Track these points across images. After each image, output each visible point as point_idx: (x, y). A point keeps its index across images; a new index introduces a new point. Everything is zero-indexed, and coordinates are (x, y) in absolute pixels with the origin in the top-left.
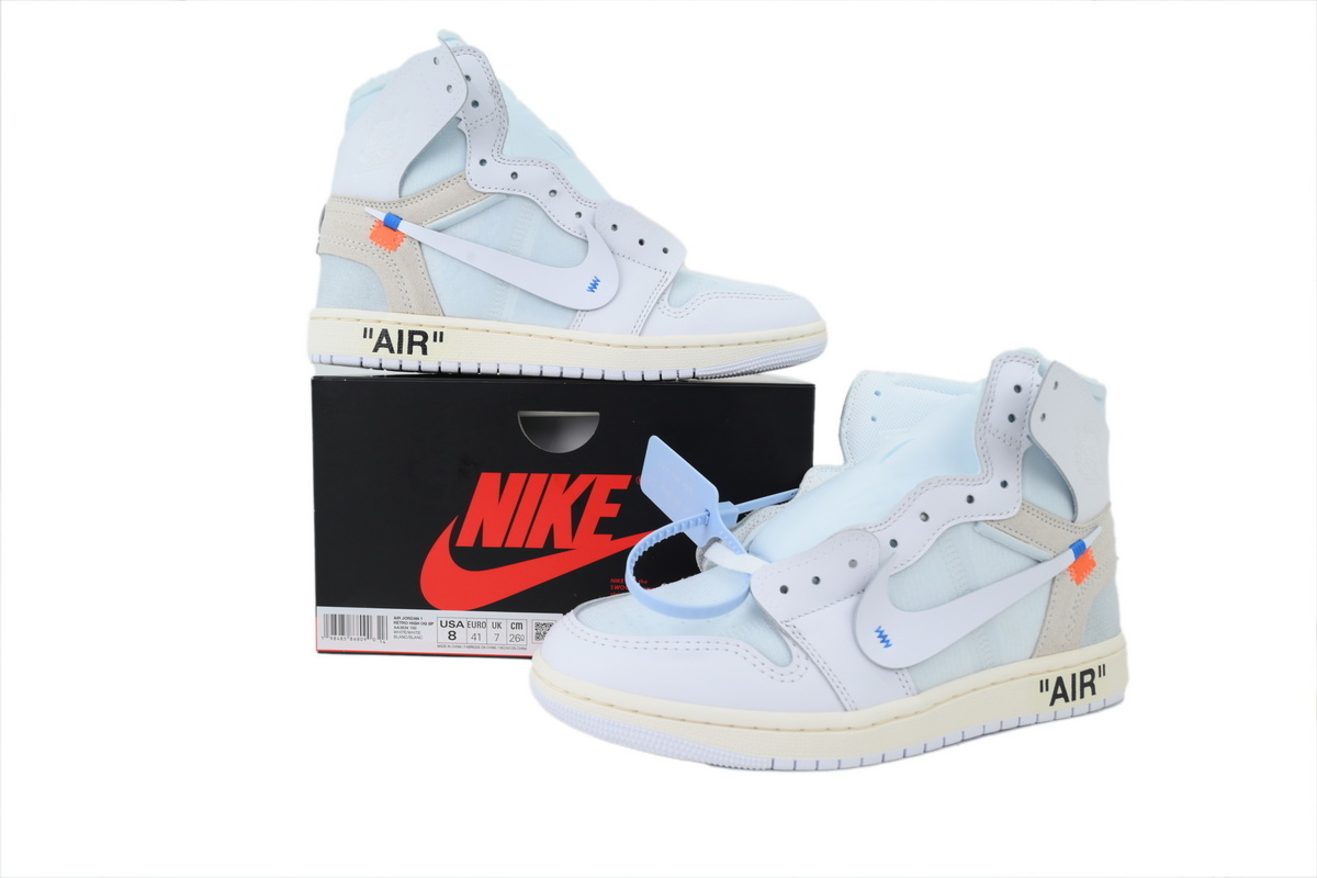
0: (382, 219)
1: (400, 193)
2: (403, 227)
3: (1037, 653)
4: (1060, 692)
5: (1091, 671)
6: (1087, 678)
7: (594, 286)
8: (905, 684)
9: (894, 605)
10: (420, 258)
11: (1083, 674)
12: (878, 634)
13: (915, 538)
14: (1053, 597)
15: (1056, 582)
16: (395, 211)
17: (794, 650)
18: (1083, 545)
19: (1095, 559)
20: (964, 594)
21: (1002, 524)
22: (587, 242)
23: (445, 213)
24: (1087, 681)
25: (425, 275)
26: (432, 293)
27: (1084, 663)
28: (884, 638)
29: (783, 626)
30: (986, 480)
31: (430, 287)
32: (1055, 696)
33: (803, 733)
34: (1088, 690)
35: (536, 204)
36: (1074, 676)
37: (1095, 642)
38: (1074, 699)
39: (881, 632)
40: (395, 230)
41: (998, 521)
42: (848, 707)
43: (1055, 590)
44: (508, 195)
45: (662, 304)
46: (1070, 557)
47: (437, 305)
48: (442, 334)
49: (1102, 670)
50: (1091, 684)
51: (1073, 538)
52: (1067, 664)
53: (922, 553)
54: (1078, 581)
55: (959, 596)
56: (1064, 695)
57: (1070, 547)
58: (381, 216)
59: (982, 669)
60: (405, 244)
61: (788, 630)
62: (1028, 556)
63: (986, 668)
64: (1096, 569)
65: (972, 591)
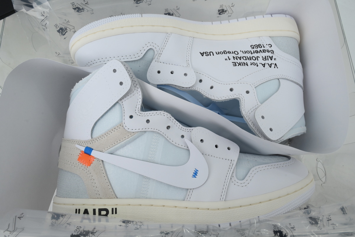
0: (84, 150)
1: (91, 136)
2: (93, 153)
7: (195, 174)
10: (103, 169)
16: (90, 146)
22: (189, 150)
23: (114, 145)
25: (106, 178)
26: (110, 187)
31: (108, 184)
35: (161, 134)
40: (90, 155)
44: (145, 132)
45: (233, 179)
47: (113, 193)
48: (116, 209)
58: (83, 149)
60: (95, 162)
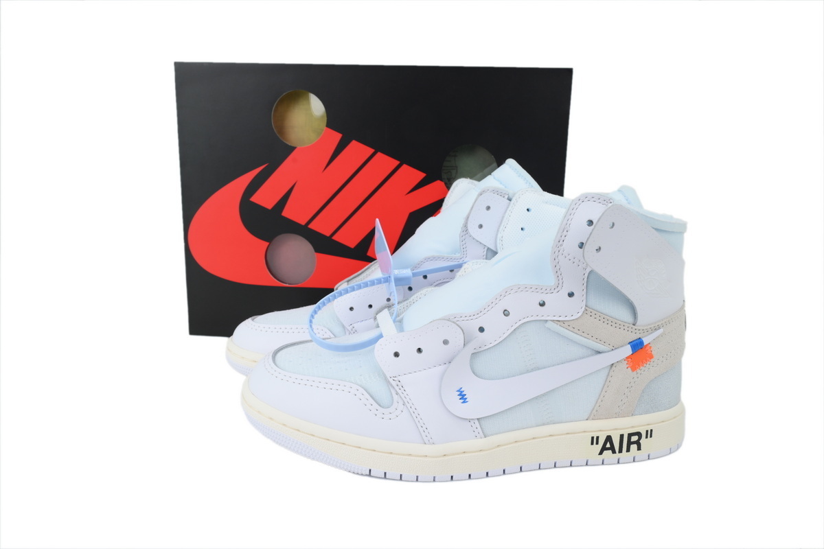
3: (592, 416)
4: (608, 445)
5: (639, 434)
6: (634, 438)
8: (475, 430)
9: (474, 373)
11: (630, 435)
12: (459, 393)
13: (497, 327)
14: (609, 378)
15: (613, 368)
17: (395, 397)
18: (642, 343)
19: (653, 353)
20: (533, 370)
21: (567, 324)
24: (634, 440)
27: (633, 427)
28: (463, 397)
29: (391, 380)
30: (556, 290)
32: (604, 449)
33: (391, 455)
34: (633, 447)
36: (622, 436)
37: (647, 412)
38: (620, 451)
39: (462, 392)
41: (564, 322)
42: (427, 442)
43: (611, 373)
46: (628, 351)
49: (649, 434)
50: (638, 443)
51: (634, 337)
52: (618, 427)
53: (501, 339)
54: (634, 369)
55: (528, 371)
56: (612, 449)
57: (630, 343)
59: (544, 424)
61: (394, 383)
62: (589, 348)
63: (548, 424)
64: (652, 360)
65: (539, 369)
